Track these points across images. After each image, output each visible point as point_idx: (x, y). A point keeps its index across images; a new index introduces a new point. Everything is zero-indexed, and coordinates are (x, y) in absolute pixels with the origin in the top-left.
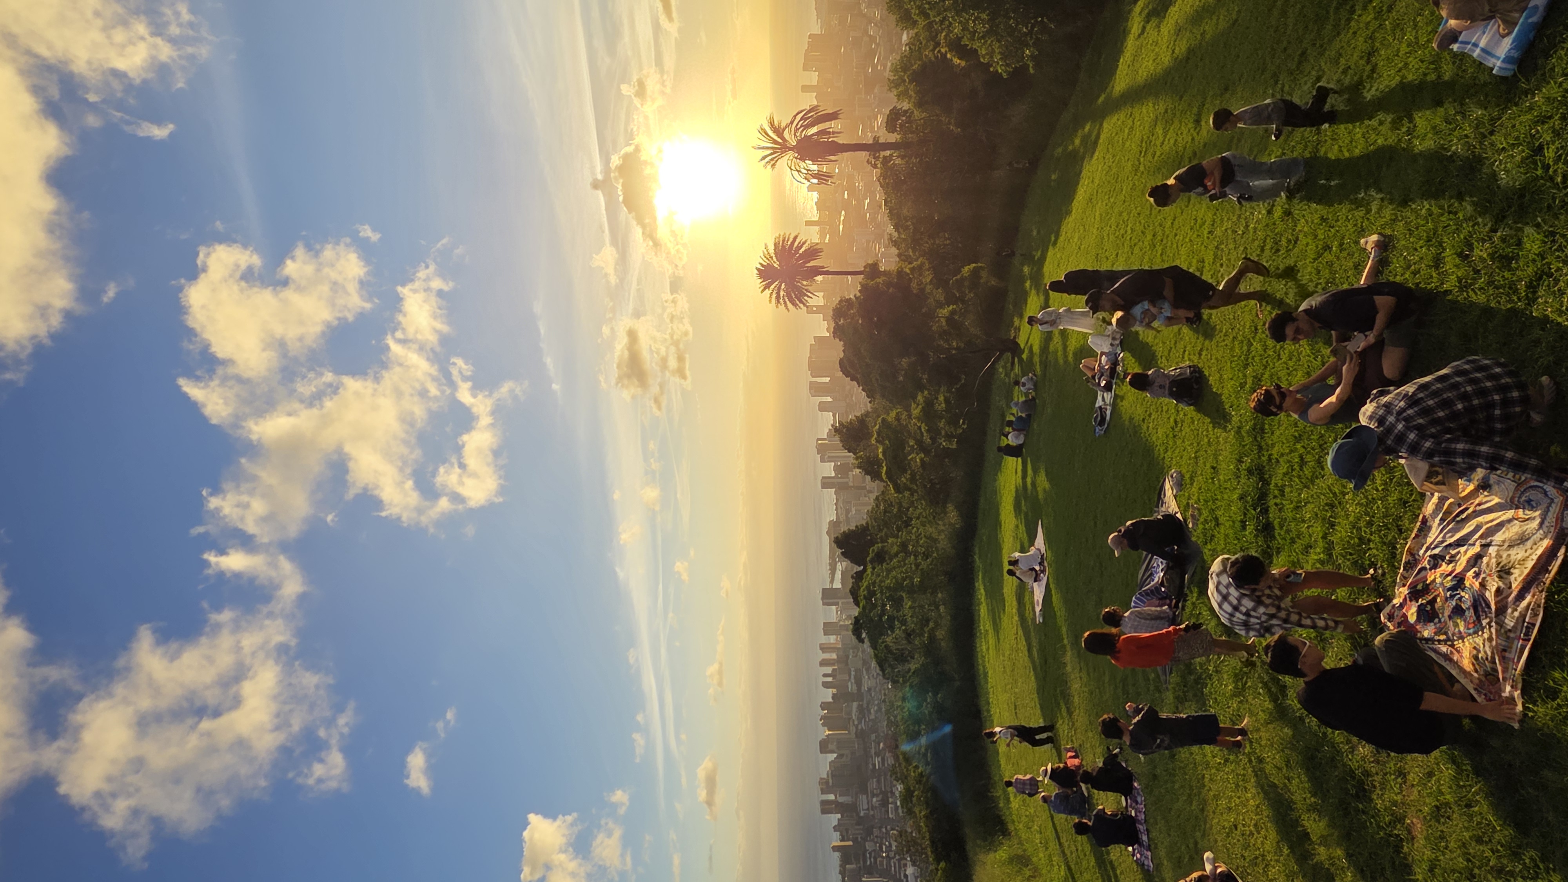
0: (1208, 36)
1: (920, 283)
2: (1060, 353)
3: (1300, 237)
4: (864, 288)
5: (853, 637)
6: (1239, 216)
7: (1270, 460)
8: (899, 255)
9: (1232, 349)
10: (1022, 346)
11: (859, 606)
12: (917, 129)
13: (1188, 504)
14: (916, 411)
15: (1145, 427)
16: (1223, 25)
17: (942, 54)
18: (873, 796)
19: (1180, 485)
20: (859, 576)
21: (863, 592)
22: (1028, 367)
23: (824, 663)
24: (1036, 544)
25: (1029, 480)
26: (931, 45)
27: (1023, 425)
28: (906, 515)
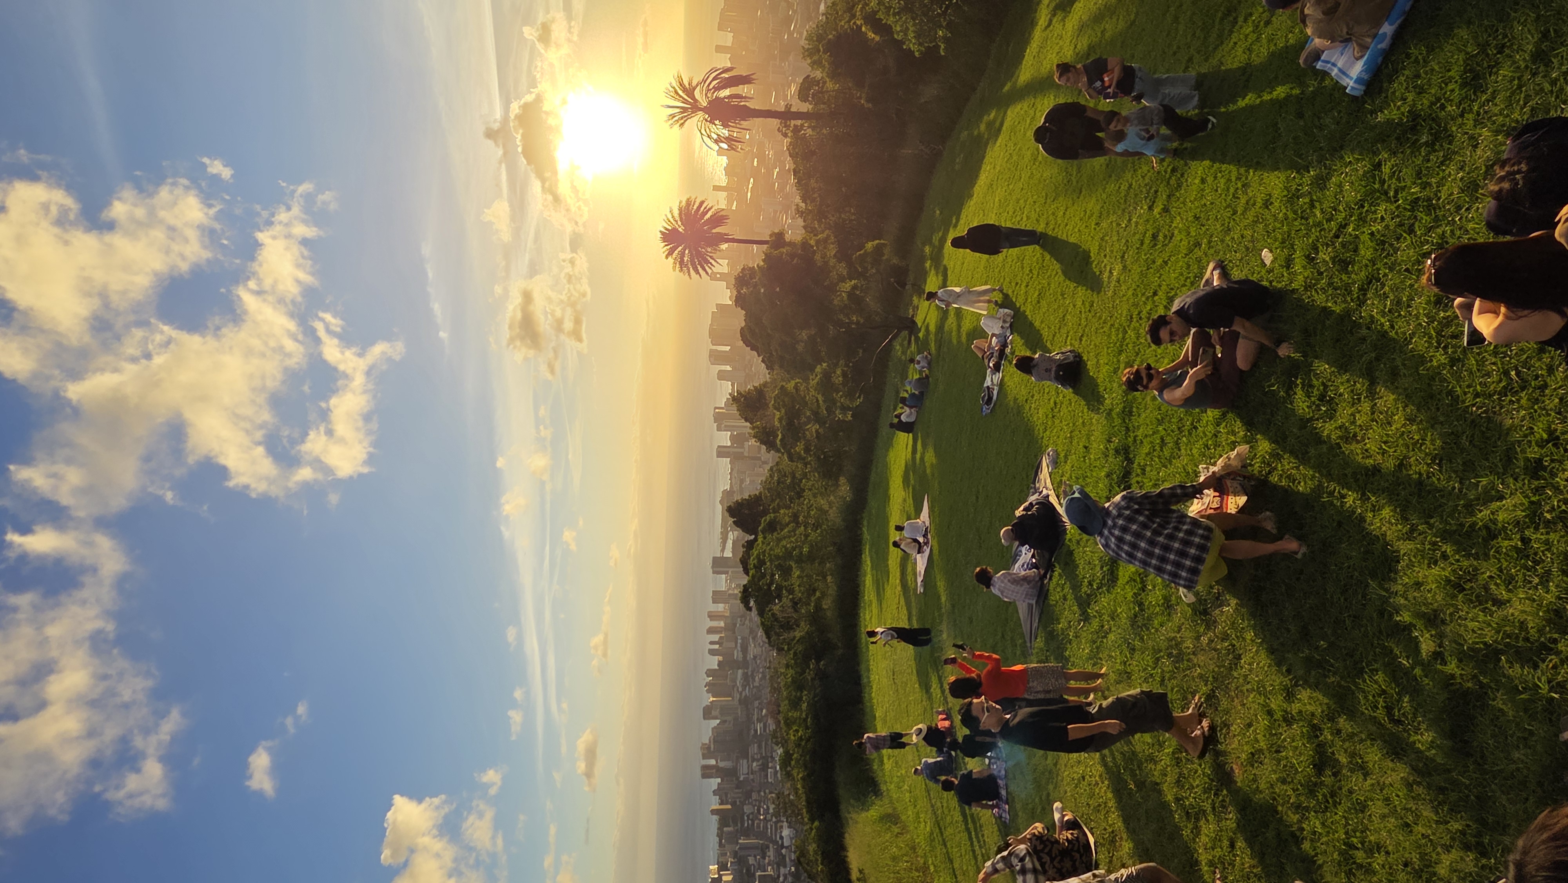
0: (1108, 35)
1: (824, 256)
2: (954, 333)
3: (1176, 232)
4: (768, 258)
5: (742, 606)
6: (1124, 210)
7: (1135, 441)
8: (805, 227)
9: (1109, 336)
10: (919, 325)
11: (748, 575)
12: (828, 100)
13: (1061, 480)
14: (813, 383)
15: (1027, 407)
16: (1121, 25)
17: (857, 26)
18: (753, 762)
19: (1055, 463)
20: (750, 545)
21: (752, 561)
22: (923, 346)
23: (711, 631)
24: (921, 517)
25: (918, 456)
26: (847, 16)
27: (916, 401)
28: (799, 486)
